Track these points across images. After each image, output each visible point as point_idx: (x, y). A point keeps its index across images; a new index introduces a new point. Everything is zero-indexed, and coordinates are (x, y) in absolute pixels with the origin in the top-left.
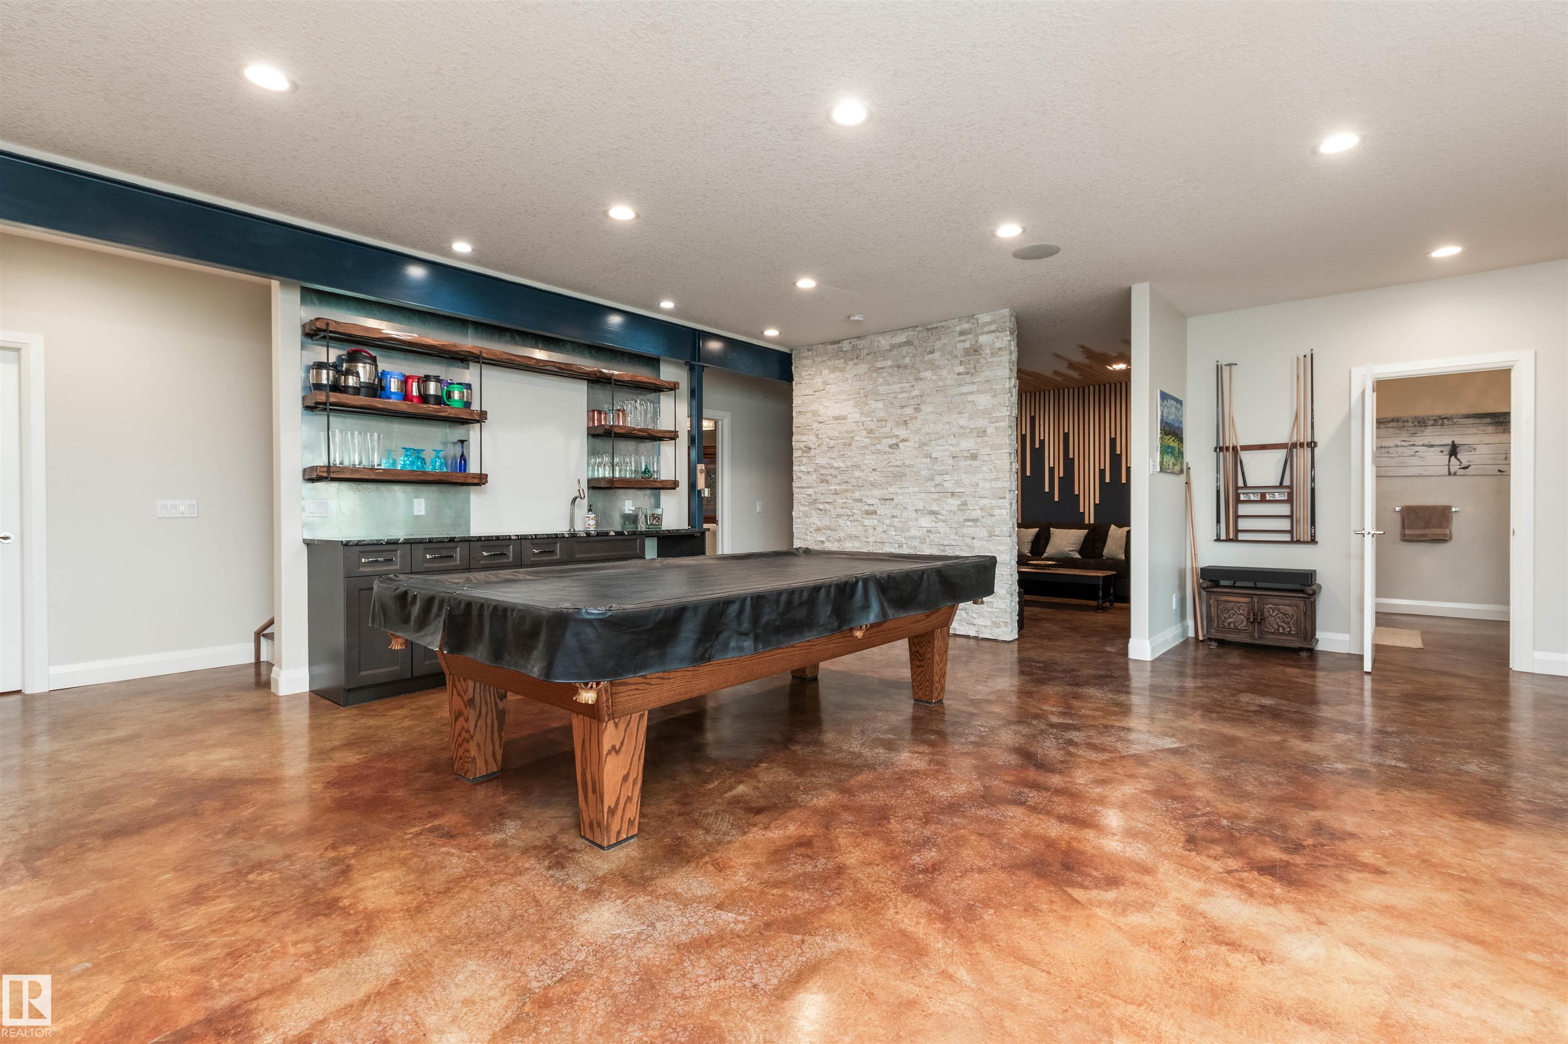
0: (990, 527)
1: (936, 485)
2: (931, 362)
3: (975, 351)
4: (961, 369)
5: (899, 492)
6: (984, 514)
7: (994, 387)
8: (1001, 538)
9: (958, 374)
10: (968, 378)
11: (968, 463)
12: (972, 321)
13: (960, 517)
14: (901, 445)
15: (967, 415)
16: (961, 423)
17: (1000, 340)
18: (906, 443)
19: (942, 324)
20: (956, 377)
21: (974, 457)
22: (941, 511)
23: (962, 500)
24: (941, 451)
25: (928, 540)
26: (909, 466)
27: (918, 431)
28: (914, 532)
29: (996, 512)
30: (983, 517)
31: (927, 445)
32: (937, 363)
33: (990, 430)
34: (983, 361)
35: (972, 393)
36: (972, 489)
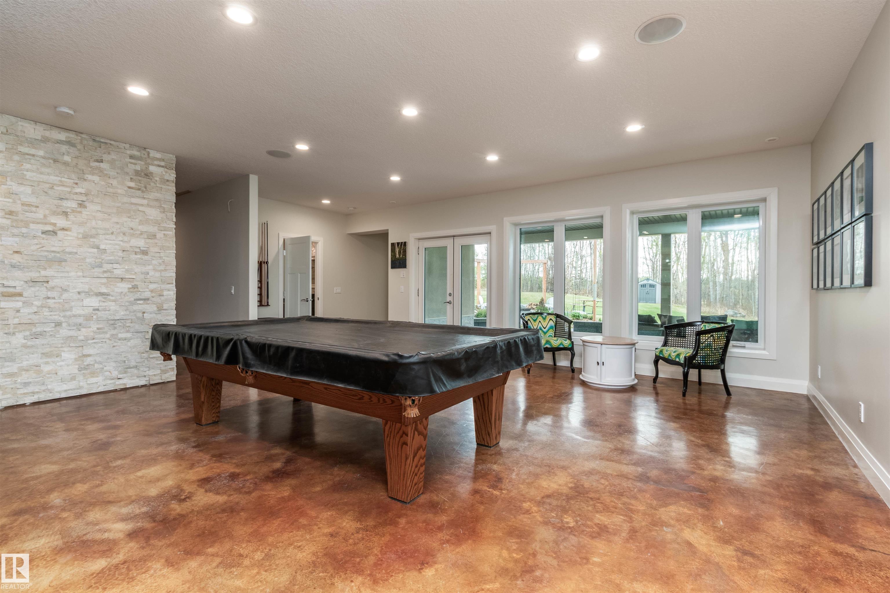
0: (159, 304)
1: (105, 272)
2: (101, 170)
3: (146, 175)
4: (132, 184)
5: (56, 275)
6: (153, 295)
7: (163, 206)
8: (169, 311)
9: (129, 188)
10: (139, 193)
11: (139, 256)
12: (144, 152)
13: (131, 297)
14: (59, 233)
15: (137, 220)
16: (132, 225)
17: (168, 174)
18: (66, 232)
19: (112, 142)
20: (126, 189)
21: (145, 253)
22: (111, 293)
23: (133, 284)
24: (111, 244)
25: (95, 317)
26: (70, 253)
27: (82, 224)
28: (77, 311)
29: (165, 293)
30: (153, 297)
31: (94, 237)
32: (105, 172)
33: (160, 235)
34: (152, 184)
35: (142, 205)
36: (142, 276)
